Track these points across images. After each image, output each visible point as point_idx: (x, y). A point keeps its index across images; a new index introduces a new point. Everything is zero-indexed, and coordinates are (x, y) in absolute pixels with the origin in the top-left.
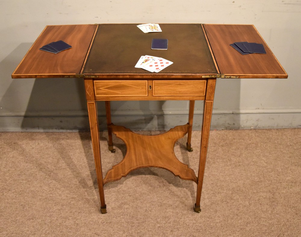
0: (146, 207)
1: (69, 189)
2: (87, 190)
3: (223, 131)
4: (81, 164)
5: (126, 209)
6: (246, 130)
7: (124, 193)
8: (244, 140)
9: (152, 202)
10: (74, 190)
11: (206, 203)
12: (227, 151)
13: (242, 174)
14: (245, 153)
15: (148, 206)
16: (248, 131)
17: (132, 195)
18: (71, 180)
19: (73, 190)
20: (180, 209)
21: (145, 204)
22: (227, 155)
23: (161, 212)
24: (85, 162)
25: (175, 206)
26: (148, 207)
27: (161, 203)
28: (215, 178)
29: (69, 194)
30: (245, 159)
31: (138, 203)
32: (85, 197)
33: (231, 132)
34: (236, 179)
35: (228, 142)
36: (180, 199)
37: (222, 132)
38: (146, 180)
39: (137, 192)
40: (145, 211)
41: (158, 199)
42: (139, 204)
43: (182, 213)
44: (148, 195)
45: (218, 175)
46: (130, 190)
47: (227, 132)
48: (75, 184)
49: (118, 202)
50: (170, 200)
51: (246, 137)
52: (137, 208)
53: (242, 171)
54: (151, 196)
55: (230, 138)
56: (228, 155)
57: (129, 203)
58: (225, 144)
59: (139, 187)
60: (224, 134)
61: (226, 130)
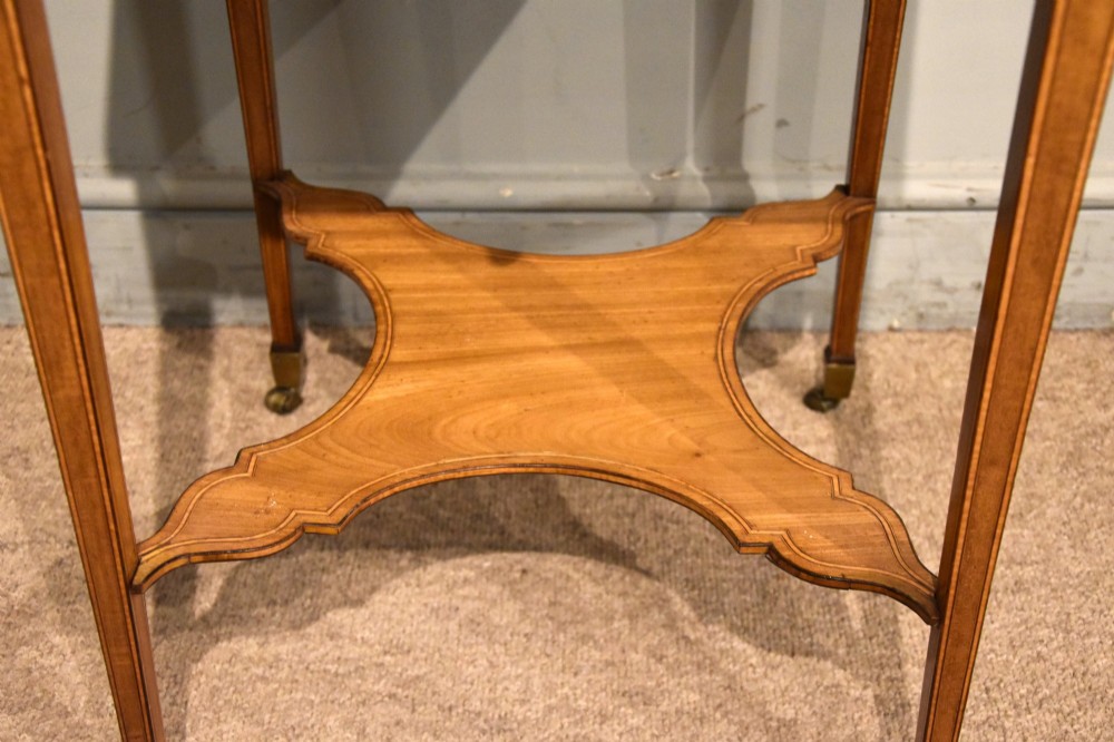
3: (897, 336)
6: (1073, 337)
8: (1054, 399)
12: (919, 478)
13: (1040, 656)
14: (1067, 493)
16: (1085, 340)
22: (918, 504)
28: (817, 678)
30: (1065, 542)
33: (954, 342)
34: (994, 694)
35: (934, 411)
38: (263, 679)
45: (842, 651)
47: (922, 342)
51: (1073, 381)
53: (1043, 633)
55: (948, 383)
56: (925, 508)
58: (908, 424)
60: (904, 358)
61: (920, 331)
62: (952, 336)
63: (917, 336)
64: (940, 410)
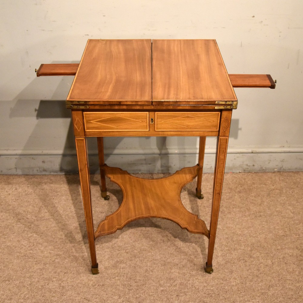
0: (147, 266)
1: (53, 244)
2: (74, 245)
3: (241, 174)
4: (67, 213)
5: (122, 268)
6: (268, 173)
7: (119, 249)
8: (266, 185)
9: (153, 260)
10: (59, 246)
11: (219, 261)
12: (245, 199)
13: (263, 227)
14: (268, 201)
15: (148, 265)
16: (270, 174)
17: (130, 252)
18: (56, 233)
19: (58, 245)
20: (188, 269)
21: (145, 262)
22: (245, 203)
23: (165, 272)
24: (72, 212)
25: (182, 265)
26: (149, 266)
27: (165, 262)
28: (231, 231)
29: (53, 250)
30: (267, 209)
31: (137, 262)
32: (72, 254)
33: (250, 174)
34: (256, 232)
35: (247, 187)
36: (188, 257)
37: (239, 176)
38: (147, 233)
39: (136, 248)
40: (145, 271)
41: (162, 257)
42: (138, 263)
43: (190, 274)
44: (149, 252)
45: (234, 227)
46: (127, 246)
47: (245, 175)
48: (61, 238)
49: (112, 260)
50: (176, 258)
51: (268, 181)
52: (135, 268)
53: (264, 223)
54: (153, 254)
55: (249, 182)
56: (246, 204)
57: (126, 261)
58: (243, 189)
59: (138, 242)
60: (242, 178)
61: (244, 172)
62: (249, 173)
63: (244, 174)
64: (248, 187)
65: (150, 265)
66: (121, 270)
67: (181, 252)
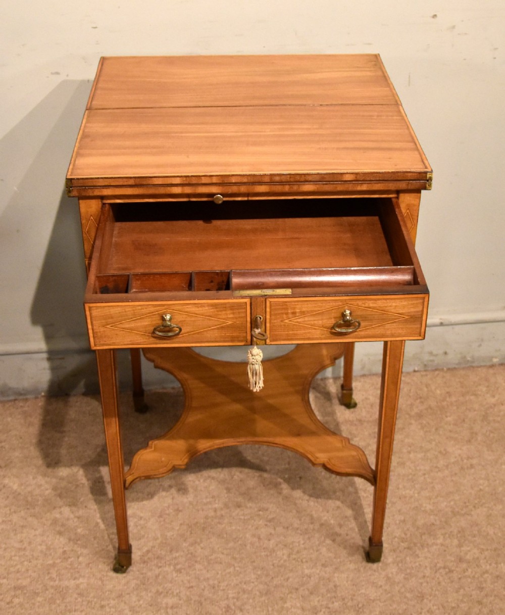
0: (227, 598)
1: (3, 564)
2: (54, 563)
3: (417, 374)
4: (29, 489)
5: (172, 608)
6: (479, 369)
7: (160, 565)
8: (475, 395)
9: (241, 583)
10: (19, 566)
11: (390, 575)
12: (433, 430)
13: (481, 490)
14: (484, 430)
15: (230, 596)
16: (484, 370)
17: (184, 569)
18: (8, 538)
19: (16, 565)
20: (322, 597)
21: (224, 590)
22: (434, 440)
23: (270, 609)
24: (41, 485)
25: (308, 590)
26: (233, 598)
27: (268, 586)
28: (409, 505)
29: (4, 578)
30: (485, 449)
31: (203, 590)
32: (52, 583)
34: (467, 504)
35: (434, 403)
36: (318, 571)
37: (415, 378)
38: (219, 523)
39: (199, 559)
40: (224, 610)
41: (259, 575)
42: (206, 593)
43: (329, 608)
44: (229, 565)
45: (416, 495)
46: (177, 555)
47: (426, 375)
48: (20, 549)
49: (146, 590)
50: (291, 575)
52: (201, 604)
53: (481, 482)
54: (237, 569)
55: (438, 392)
56: (437, 441)
57: (178, 591)
58: (427, 409)
59: (202, 545)
60: (421, 382)
61: (425, 371)
62: (437, 373)
63: (424, 373)
64: (437, 403)
65: (234, 595)
66: (170, 611)
67: (302, 561)
